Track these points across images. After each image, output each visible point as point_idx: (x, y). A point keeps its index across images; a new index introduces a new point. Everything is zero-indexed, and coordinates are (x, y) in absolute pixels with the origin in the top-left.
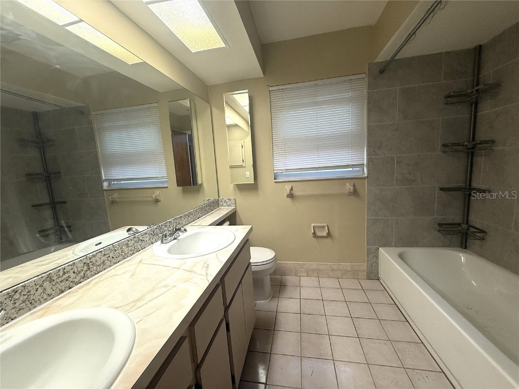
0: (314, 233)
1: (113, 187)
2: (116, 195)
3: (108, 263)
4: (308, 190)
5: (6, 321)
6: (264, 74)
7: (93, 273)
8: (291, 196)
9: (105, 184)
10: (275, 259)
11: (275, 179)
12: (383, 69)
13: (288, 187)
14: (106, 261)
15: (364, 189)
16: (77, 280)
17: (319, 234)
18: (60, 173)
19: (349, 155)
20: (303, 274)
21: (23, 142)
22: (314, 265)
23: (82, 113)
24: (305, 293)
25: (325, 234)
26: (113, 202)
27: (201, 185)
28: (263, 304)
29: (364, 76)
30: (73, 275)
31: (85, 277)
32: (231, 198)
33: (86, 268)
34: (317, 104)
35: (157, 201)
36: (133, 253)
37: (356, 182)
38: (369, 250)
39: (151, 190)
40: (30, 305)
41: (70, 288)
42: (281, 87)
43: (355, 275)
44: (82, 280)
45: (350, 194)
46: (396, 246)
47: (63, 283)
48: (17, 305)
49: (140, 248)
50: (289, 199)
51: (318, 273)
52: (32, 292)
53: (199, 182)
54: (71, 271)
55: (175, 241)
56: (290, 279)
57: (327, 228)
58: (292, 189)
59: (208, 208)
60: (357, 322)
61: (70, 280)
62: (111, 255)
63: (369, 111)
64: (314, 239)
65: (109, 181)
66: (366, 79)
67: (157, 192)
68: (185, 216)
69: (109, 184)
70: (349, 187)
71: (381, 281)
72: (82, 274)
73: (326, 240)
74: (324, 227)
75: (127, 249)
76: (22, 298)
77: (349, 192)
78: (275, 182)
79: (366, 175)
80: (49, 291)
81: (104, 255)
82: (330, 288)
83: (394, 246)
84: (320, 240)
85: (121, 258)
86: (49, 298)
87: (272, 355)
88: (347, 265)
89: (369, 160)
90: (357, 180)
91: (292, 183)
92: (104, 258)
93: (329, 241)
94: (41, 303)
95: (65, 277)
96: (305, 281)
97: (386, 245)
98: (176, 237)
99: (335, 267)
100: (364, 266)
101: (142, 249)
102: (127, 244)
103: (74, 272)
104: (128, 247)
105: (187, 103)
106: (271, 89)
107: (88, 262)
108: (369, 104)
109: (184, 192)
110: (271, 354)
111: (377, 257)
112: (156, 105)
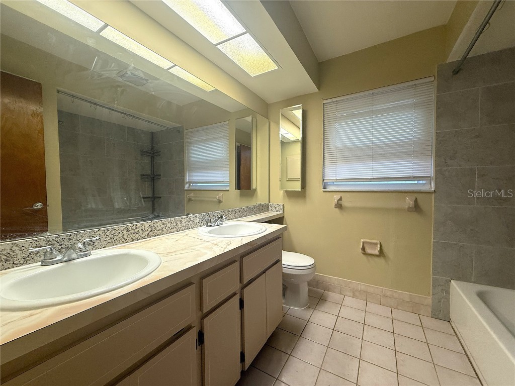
0: (363, 249)
1: (191, 188)
2: (192, 195)
3: (165, 231)
4: (359, 201)
5: (100, 247)
6: (319, 89)
7: (154, 235)
8: (339, 206)
9: (186, 187)
10: (313, 266)
11: (324, 188)
12: (458, 69)
13: (336, 197)
14: (164, 229)
15: (430, 205)
16: (143, 236)
17: (369, 251)
18: (160, 175)
19: (411, 166)
20: (348, 293)
21: (143, 152)
22: (362, 286)
23: (179, 131)
24: (345, 312)
25: (376, 252)
26: (190, 200)
27: (255, 190)
28: (296, 311)
29: (433, 79)
30: (141, 232)
31: (148, 236)
32: (279, 204)
33: (150, 229)
34: (373, 113)
35: (220, 202)
36: (185, 229)
37: (418, 196)
38: (435, 280)
39: (217, 192)
40: (114, 242)
41: (138, 240)
42: (335, 100)
43: (414, 308)
44: (146, 237)
45: (410, 210)
46: (476, 282)
47: (134, 235)
48: (107, 239)
49: (190, 227)
50: (337, 209)
51: (367, 297)
52: (116, 234)
53: (254, 187)
54: (141, 228)
55: (218, 227)
56: (333, 296)
57: (379, 245)
58: (340, 199)
59: (256, 209)
60: (400, 357)
61: (139, 234)
62: (168, 225)
63: (439, 116)
64: (364, 257)
65: (190, 183)
66: (436, 82)
67: (221, 194)
68: (232, 211)
69: (190, 185)
70: (409, 201)
71: (453, 324)
72: (147, 232)
73: (377, 260)
74: (375, 244)
75: (180, 224)
76: (110, 236)
77: (409, 208)
78: (324, 191)
79: (433, 189)
80: (125, 237)
81: (163, 224)
82: (378, 315)
83: (474, 282)
84: (370, 258)
85: (175, 230)
86: (125, 242)
87: (291, 357)
88: (406, 295)
89: (438, 172)
90: (421, 195)
91: (342, 194)
92: (162, 226)
93: (381, 261)
94: (120, 243)
95: (136, 231)
96: (349, 301)
97: (462, 278)
98: (219, 224)
99: (388, 293)
100: (429, 300)
101: (192, 228)
102: (181, 221)
103: (142, 230)
104: (181, 223)
105: (249, 119)
106: (325, 102)
107: (152, 225)
108: (438, 108)
109: (242, 195)
110: (290, 355)
111: (448, 293)
112: (228, 122)
